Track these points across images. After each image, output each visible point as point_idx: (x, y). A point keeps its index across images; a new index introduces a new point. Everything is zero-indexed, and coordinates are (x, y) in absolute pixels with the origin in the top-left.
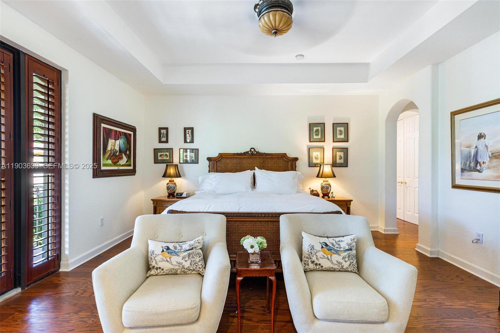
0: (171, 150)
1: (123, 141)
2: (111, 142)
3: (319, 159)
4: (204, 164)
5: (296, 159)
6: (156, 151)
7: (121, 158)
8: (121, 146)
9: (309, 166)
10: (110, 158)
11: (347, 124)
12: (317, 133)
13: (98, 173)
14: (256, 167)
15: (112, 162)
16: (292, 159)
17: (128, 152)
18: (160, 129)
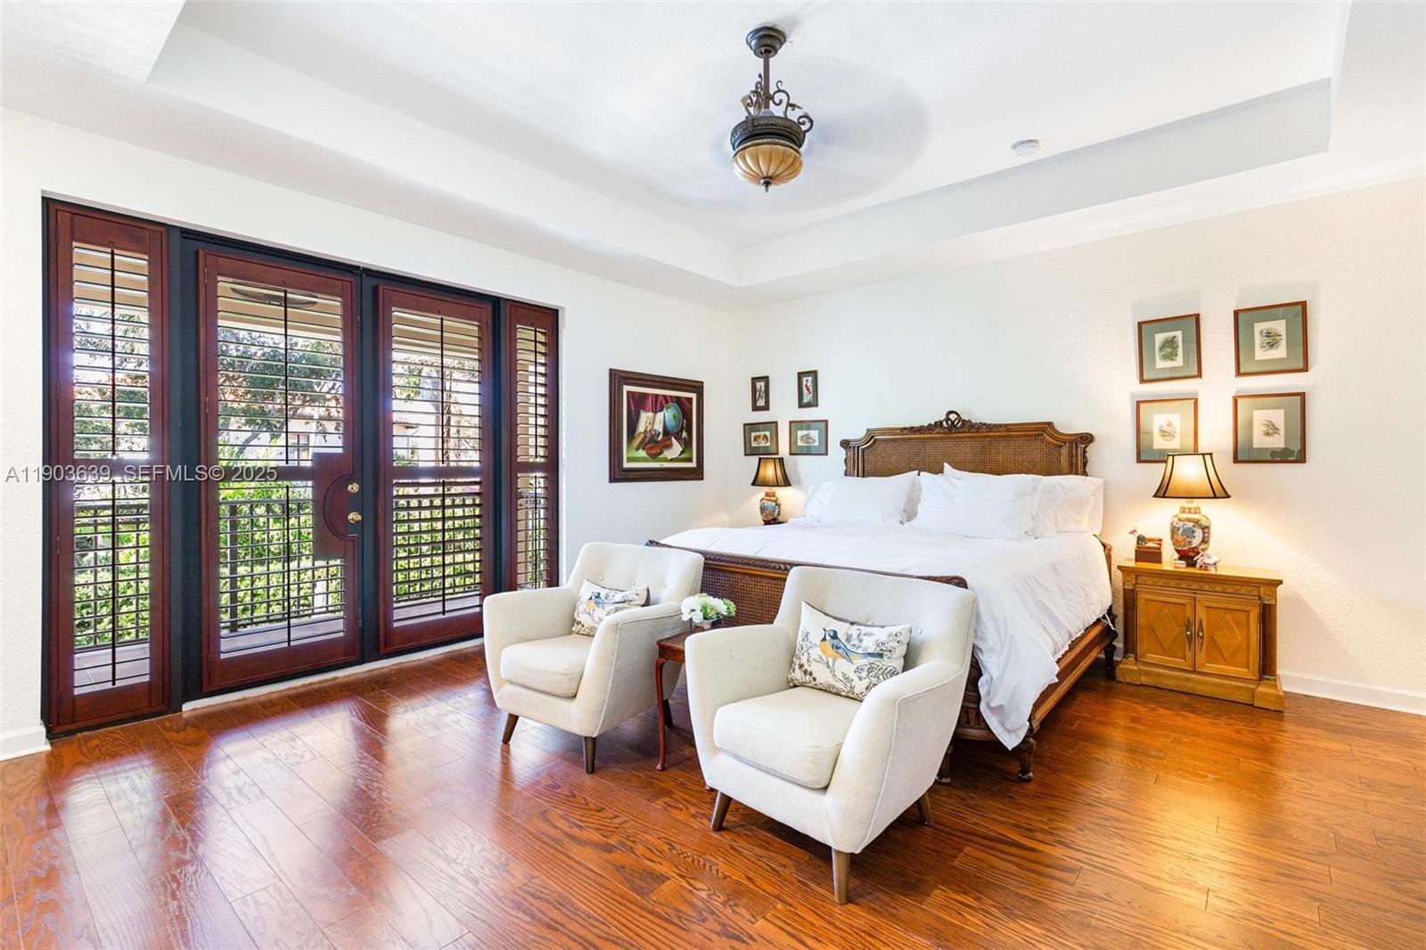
0: (774, 425)
1: (673, 412)
2: (645, 417)
3: (1177, 437)
4: (837, 454)
5: (1087, 439)
6: (750, 428)
7: (669, 446)
8: (667, 423)
9: (1139, 460)
10: (642, 446)
11: (1303, 304)
12: (1169, 350)
13: (619, 474)
14: (946, 464)
15: (648, 454)
16: (1073, 438)
17: (684, 434)
18: (754, 380)
